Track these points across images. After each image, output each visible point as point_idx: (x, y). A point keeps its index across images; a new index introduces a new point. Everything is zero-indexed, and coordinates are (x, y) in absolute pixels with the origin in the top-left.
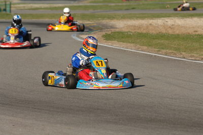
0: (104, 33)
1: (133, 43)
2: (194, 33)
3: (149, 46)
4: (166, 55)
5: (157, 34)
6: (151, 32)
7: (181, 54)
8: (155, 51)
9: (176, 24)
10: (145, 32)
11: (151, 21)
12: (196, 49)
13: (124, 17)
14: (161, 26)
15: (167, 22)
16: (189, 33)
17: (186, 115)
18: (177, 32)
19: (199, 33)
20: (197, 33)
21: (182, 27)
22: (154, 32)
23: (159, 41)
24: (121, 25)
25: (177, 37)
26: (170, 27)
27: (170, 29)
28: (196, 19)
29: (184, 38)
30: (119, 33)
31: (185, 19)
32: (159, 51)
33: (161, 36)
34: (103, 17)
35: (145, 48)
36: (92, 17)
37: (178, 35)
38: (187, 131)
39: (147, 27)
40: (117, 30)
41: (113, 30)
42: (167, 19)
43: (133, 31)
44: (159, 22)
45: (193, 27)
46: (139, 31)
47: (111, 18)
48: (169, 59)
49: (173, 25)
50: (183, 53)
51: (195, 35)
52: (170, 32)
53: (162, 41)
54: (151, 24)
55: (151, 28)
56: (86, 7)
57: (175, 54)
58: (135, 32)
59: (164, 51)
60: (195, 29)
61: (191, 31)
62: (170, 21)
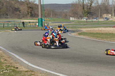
0: (78, 33)
6: (94, 32)
11: (94, 29)
12: (109, 38)
13: (85, 28)
18: (103, 32)
19: (110, 32)
21: (104, 31)
22: (95, 32)
23: (96, 35)
24: (84, 30)
25: (102, 34)
28: (109, 28)
29: (105, 34)
30: (84, 33)
34: (79, 28)
36: (75, 27)
37: (103, 33)
39: (93, 31)
40: (83, 32)
41: (81, 32)
42: (99, 28)
43: (88, 32)
44: (97, 29)
46: (90, 32)
47: (81, 28)
48: (100, 41)
50: (105, 39)
52: (100, 32)
55: (94, 31)
56: (73, 24)
59: (98, 38)
61: (107, 32)
62: (100, 29)
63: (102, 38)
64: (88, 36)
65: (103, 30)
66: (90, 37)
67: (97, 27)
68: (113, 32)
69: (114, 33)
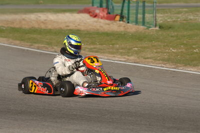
1: (6, 37)
2: (66, 28)
3: (22, 40)
4: (38, 49)
5: (30, 29)
6: (24, 27)
7: (53, 48)
8: (27, 45)
9: (49, 19)
10: (18, 26)
11: (24, 16)
14: (34, 21)
15: (40, 17)
16: (61, 28)
17: (56, 107)
18: (50, 27)
19: (71, 28)
20: (69, 28)
21: (54, 22)
22: (26, 26)
23: (32, 36)
25: (49, 32)
26: (43, 22)
27: (42, 24)
28: (68, 14)
29: (55, 33)
31: (58, 14)
32: (32, 45)
33: (33, 31)
35: (18, 42)
37: (50, 30)
38: (56, 122)
42: (39, 14)
43: (6, 26)
44: (33, 16)
45: (66, 23)
46: (12, 26)
48: (41, 53)
49: (46, 20)
50: (55, 47)
51: (67, 30)
52: (43, 26)
53: (35, 36)
54: (24, 19)
55: (23, 22)
57: (47, 48)
58: (8, 27)
59: (37, 45)
60: (67, 24)
61: (63, 26)
62: (43, 17)
63: (48, 44)
64: (5, 39)
65: (51, 21)
66: (11, 40)
67: (32, 12)
68: (79, 27)
69: (82, 28)
